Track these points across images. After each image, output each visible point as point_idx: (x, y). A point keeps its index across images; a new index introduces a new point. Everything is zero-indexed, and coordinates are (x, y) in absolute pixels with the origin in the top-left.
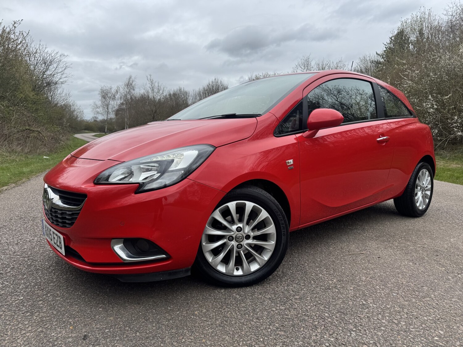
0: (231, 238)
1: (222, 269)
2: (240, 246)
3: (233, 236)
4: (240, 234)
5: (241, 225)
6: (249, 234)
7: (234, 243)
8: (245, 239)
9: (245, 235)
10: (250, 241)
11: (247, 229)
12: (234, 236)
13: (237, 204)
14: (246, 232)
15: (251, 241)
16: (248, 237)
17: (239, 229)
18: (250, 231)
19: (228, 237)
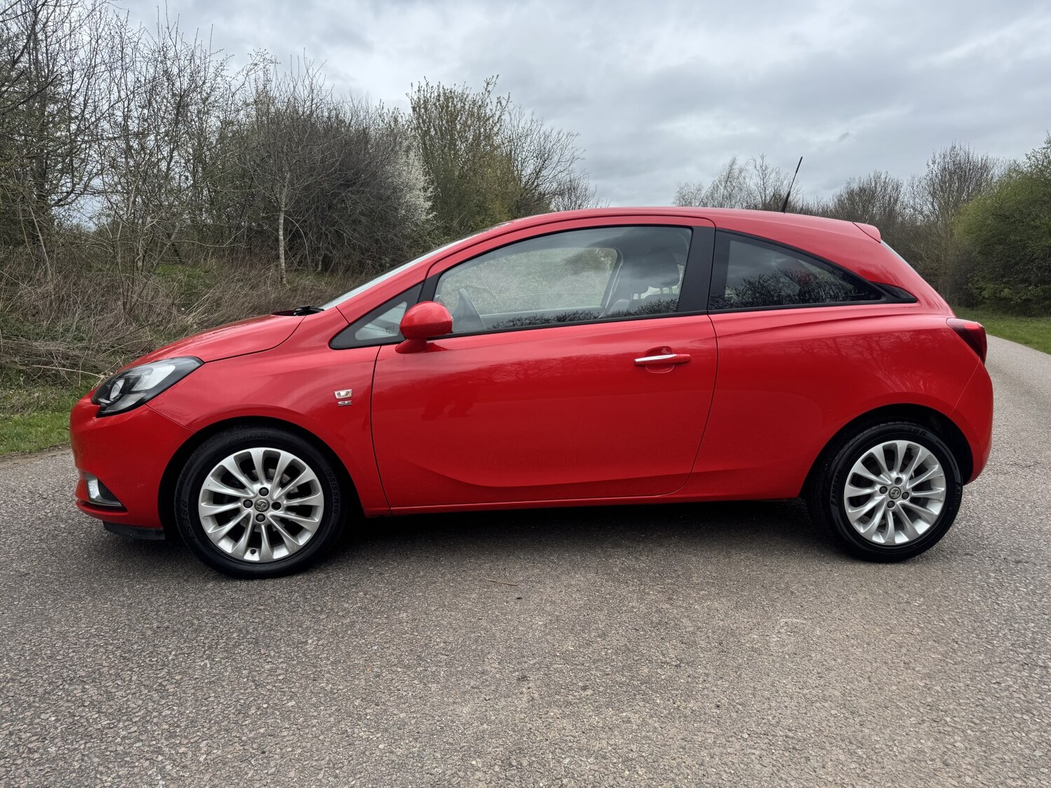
0: (248, 503)
1: (226, 546)
2: (260, 517)
3: (252, 500)
4: (262, 499)
5: (268, 486)
6: (278, 501)
7: (251, 510)
8: (270, 507)
9: (271, 503)
10: (280, 513)
11: (277, 494)
12: (254, 501)
13: (265, 453)
14: (275, 497)
15: (282, 512)
16: (276, 506)
17: (264, 492)
18: (283, 497)
19: (244, 500)
